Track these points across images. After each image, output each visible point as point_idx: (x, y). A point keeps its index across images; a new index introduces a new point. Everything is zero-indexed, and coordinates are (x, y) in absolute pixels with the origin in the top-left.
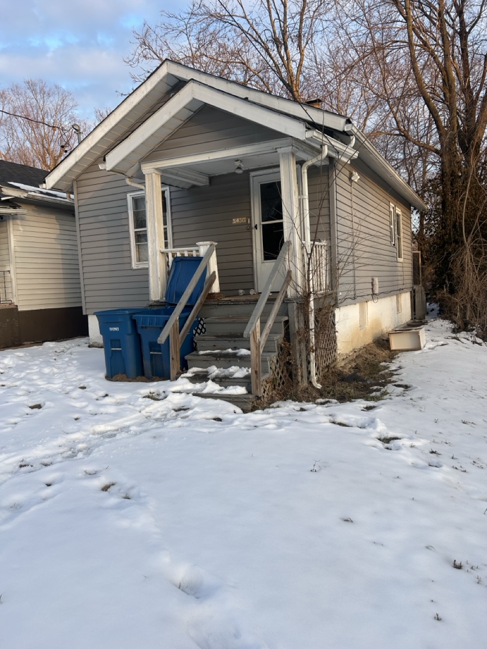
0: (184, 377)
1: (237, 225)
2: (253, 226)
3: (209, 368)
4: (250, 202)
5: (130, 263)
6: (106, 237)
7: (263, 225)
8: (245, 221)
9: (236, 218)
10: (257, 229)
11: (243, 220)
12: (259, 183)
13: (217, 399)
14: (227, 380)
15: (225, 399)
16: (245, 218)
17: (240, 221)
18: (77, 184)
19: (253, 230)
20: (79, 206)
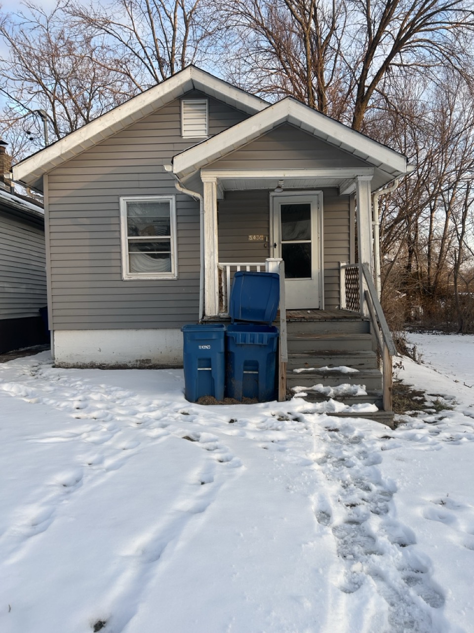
0: (299, 397)
1: (254, 242)
2: (271, 244)
3: (315, 386)
4: (269, 221)
5: (121, 274)
6: (87, 242)
7: (282, 244)
8: (262, 239)
9: (253, 235)
10: (275, 247)
11: (261, 238)
12: (280, 203)
13: (357, 418)
14: (351, 398)
15: (366, 417)
16: (262, 236)
17: (257, 238)
18: (48, 178)
19: (271, 249)
20: (49, 204)
